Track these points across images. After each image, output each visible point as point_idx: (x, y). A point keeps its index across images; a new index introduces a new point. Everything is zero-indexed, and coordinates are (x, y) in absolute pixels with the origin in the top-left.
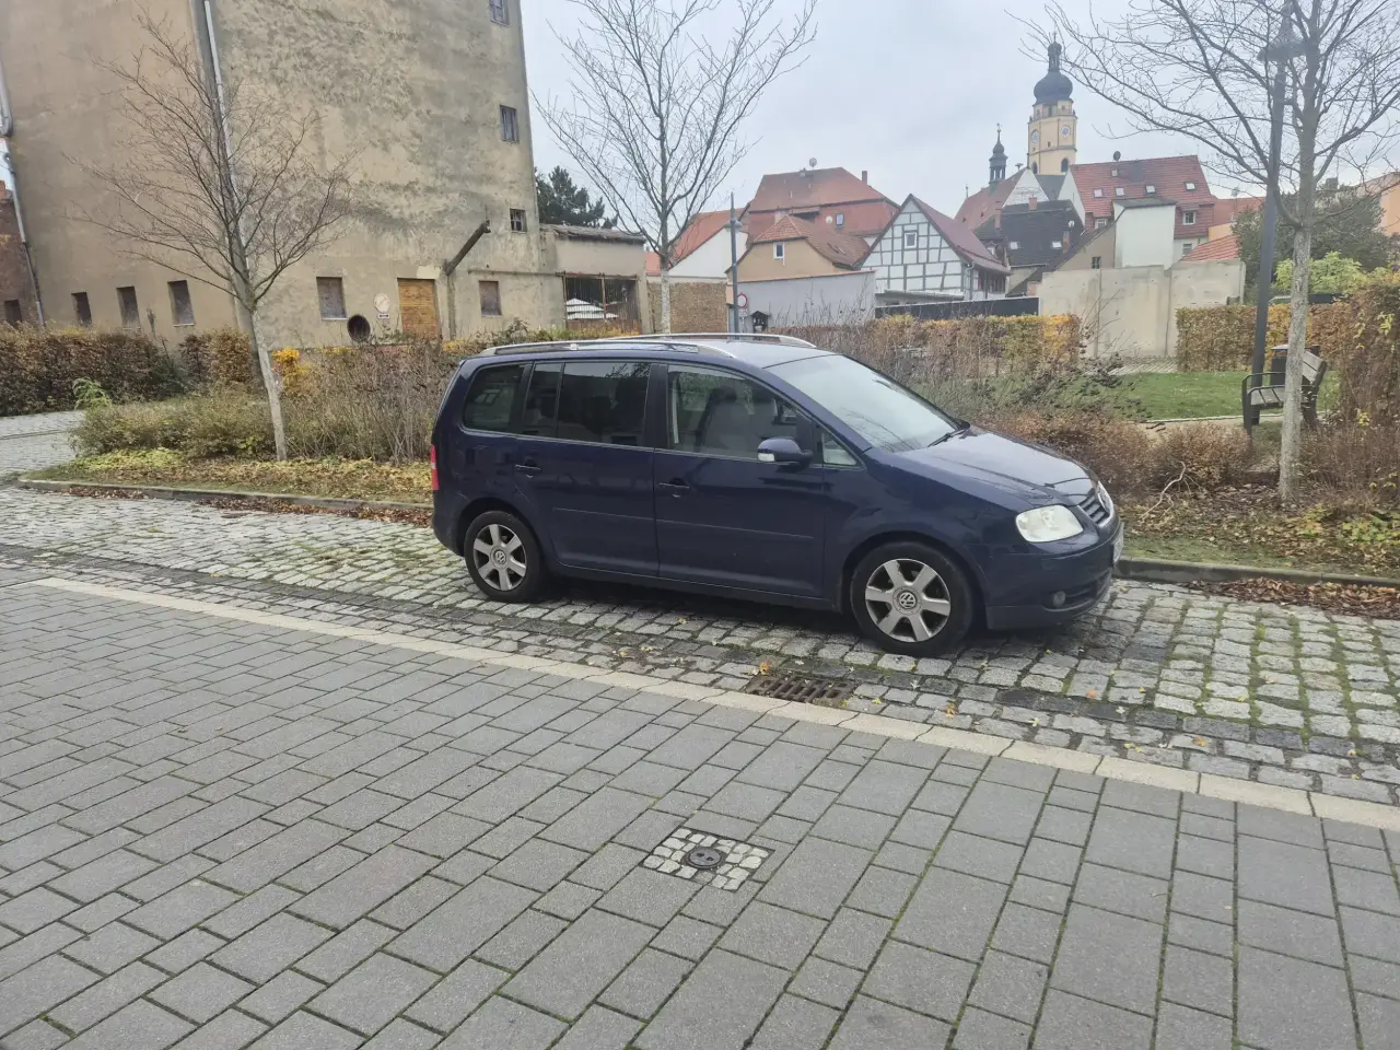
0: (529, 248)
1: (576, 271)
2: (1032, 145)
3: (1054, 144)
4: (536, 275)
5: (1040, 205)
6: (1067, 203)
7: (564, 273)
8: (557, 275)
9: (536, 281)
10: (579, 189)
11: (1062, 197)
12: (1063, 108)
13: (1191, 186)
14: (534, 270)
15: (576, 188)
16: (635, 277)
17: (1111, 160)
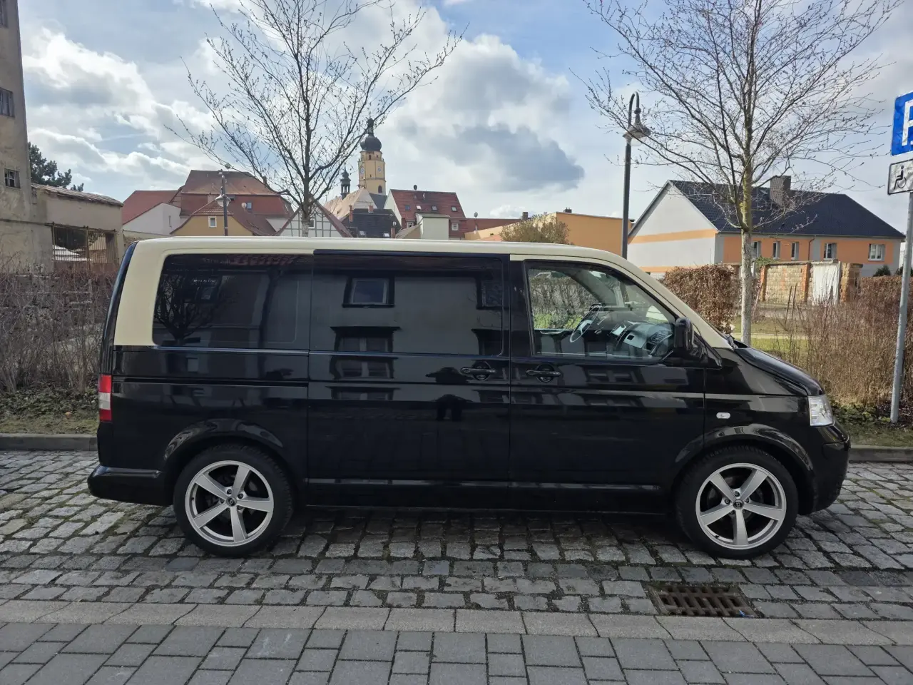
0: (21, 201)
1: (63, 223)
2: (361, 175)
3: (373, 176)
4: (27, 223)
5: (375, 210)
6: (390, 211)
7: (53, 223)
8: (47, 225)
9: (28, 228)
10: (48, 161)
11: (386, 207)
12: (377, 156)
13: (454, 209)
14: (26, 219)
15: (45, 160)
16: (114, 231)
17: (413, 189)
